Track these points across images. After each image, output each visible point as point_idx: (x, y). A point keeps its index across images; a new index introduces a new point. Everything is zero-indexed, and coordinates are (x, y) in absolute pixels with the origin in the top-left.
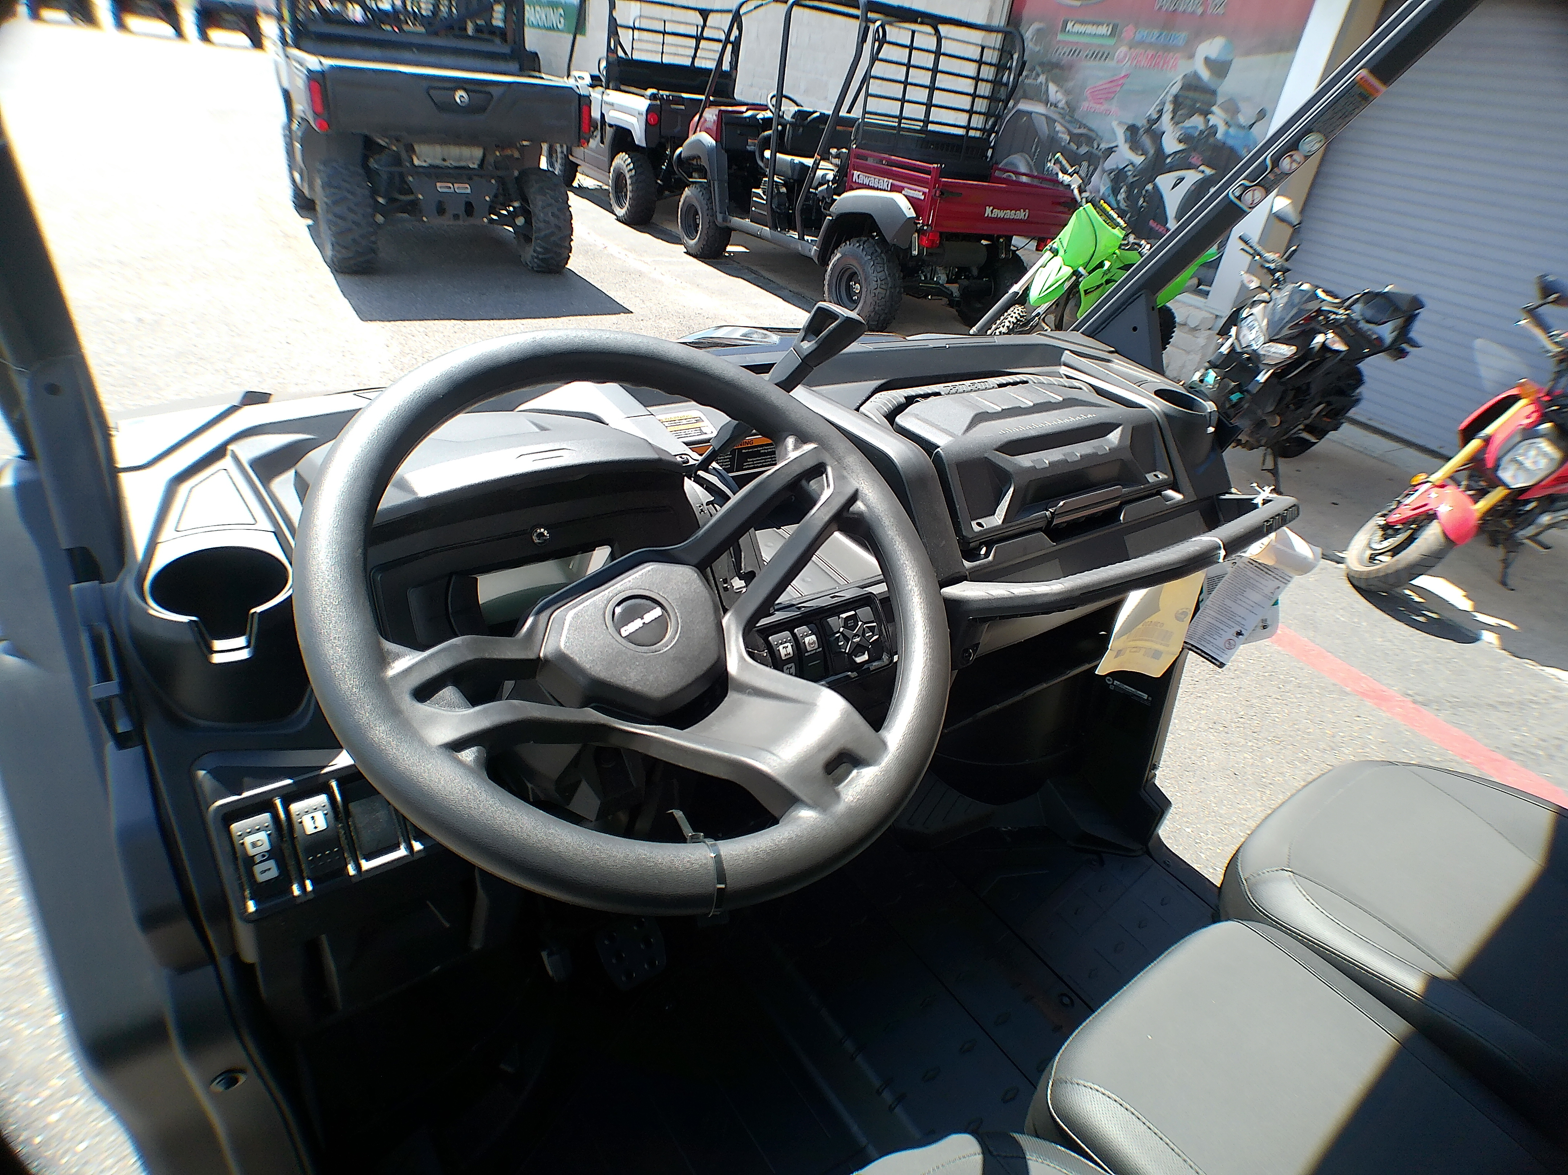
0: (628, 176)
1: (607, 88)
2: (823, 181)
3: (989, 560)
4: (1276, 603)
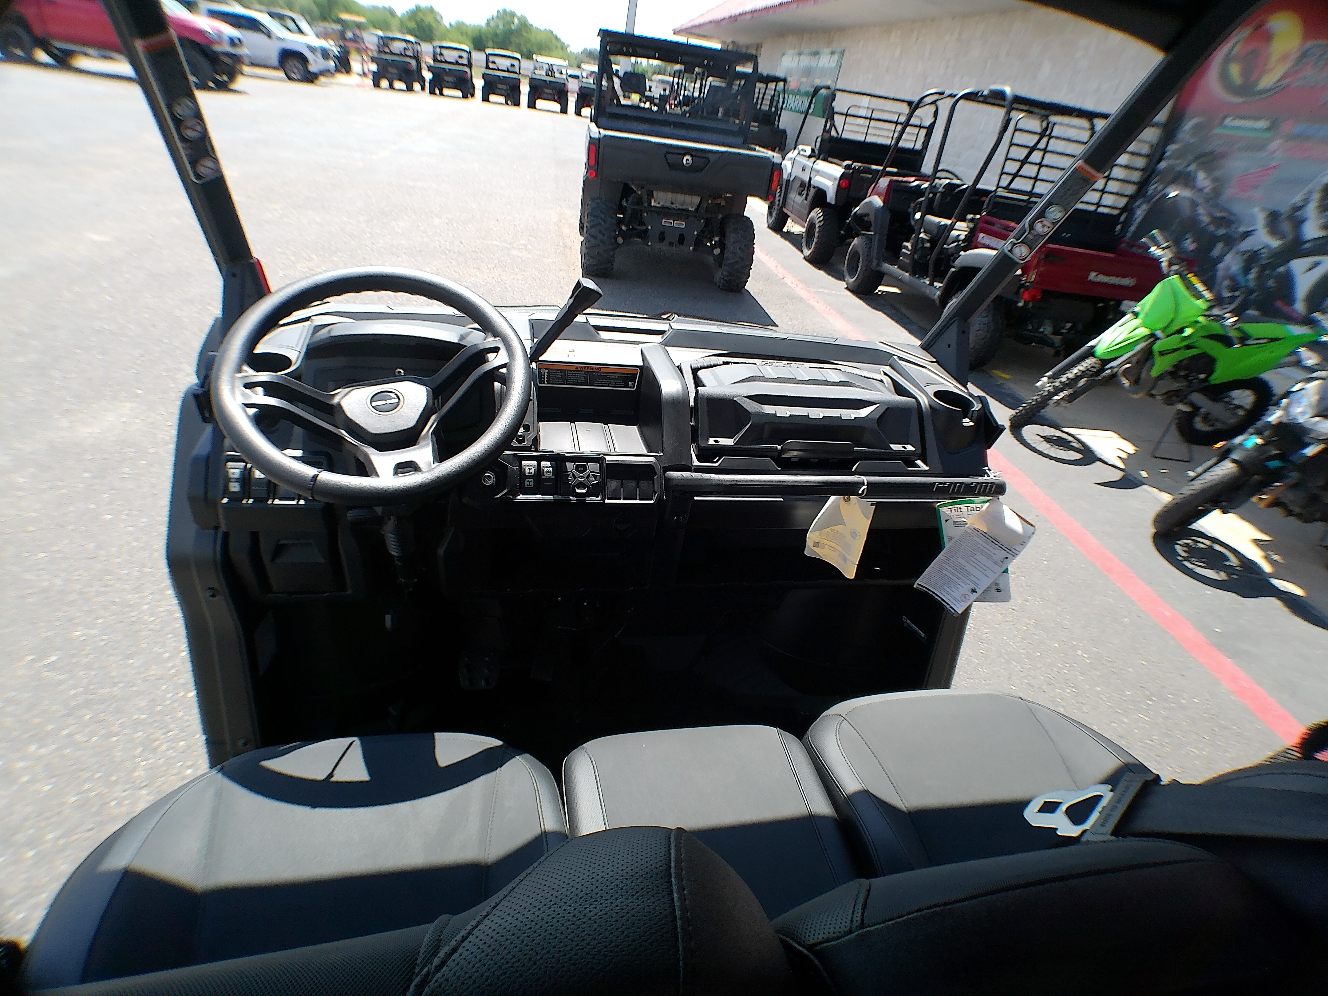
0: (817, 226)
1: (818, 159)
2: (957, 239)
3: (717, 464)
4: (1006, 571)
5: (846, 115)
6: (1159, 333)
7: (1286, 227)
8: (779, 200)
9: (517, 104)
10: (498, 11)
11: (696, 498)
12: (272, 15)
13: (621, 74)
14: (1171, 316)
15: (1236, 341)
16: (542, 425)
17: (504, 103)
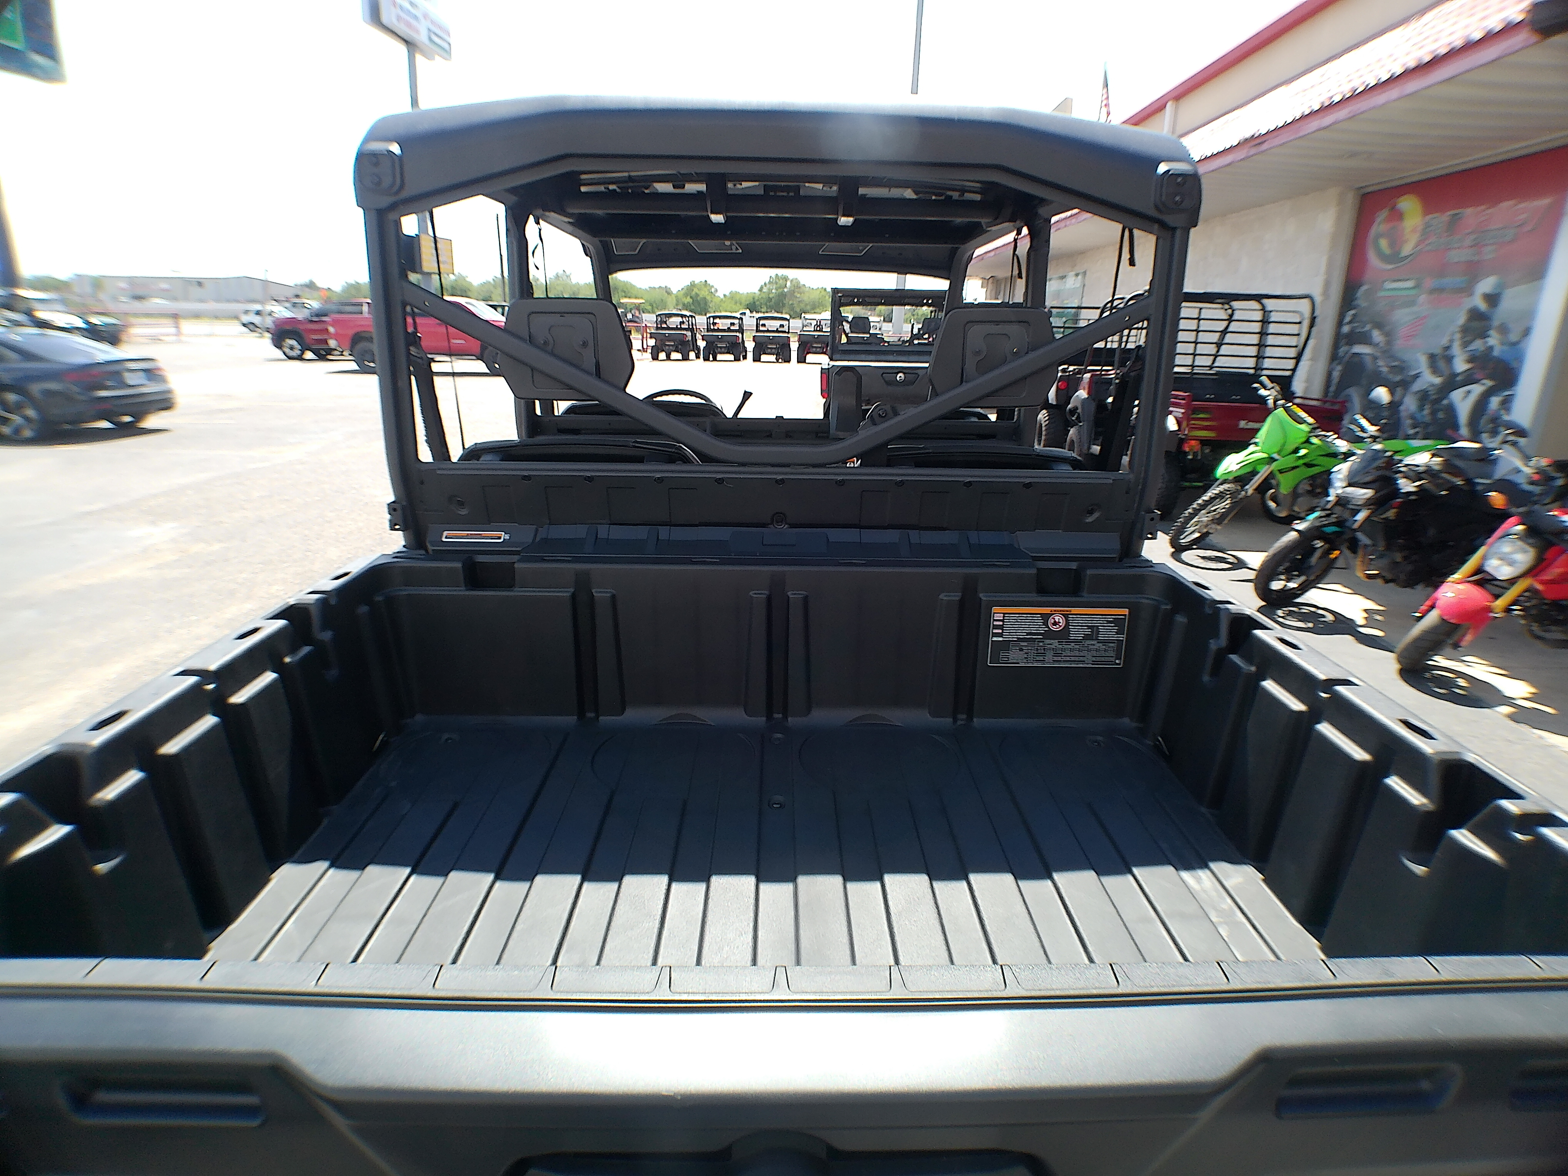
6: (1275, 456)
7: (1442, 364)
9: (788, 361)
10: (771, 279)
13: (850, 319)
14: (1282, 441)
17: (775, 361)
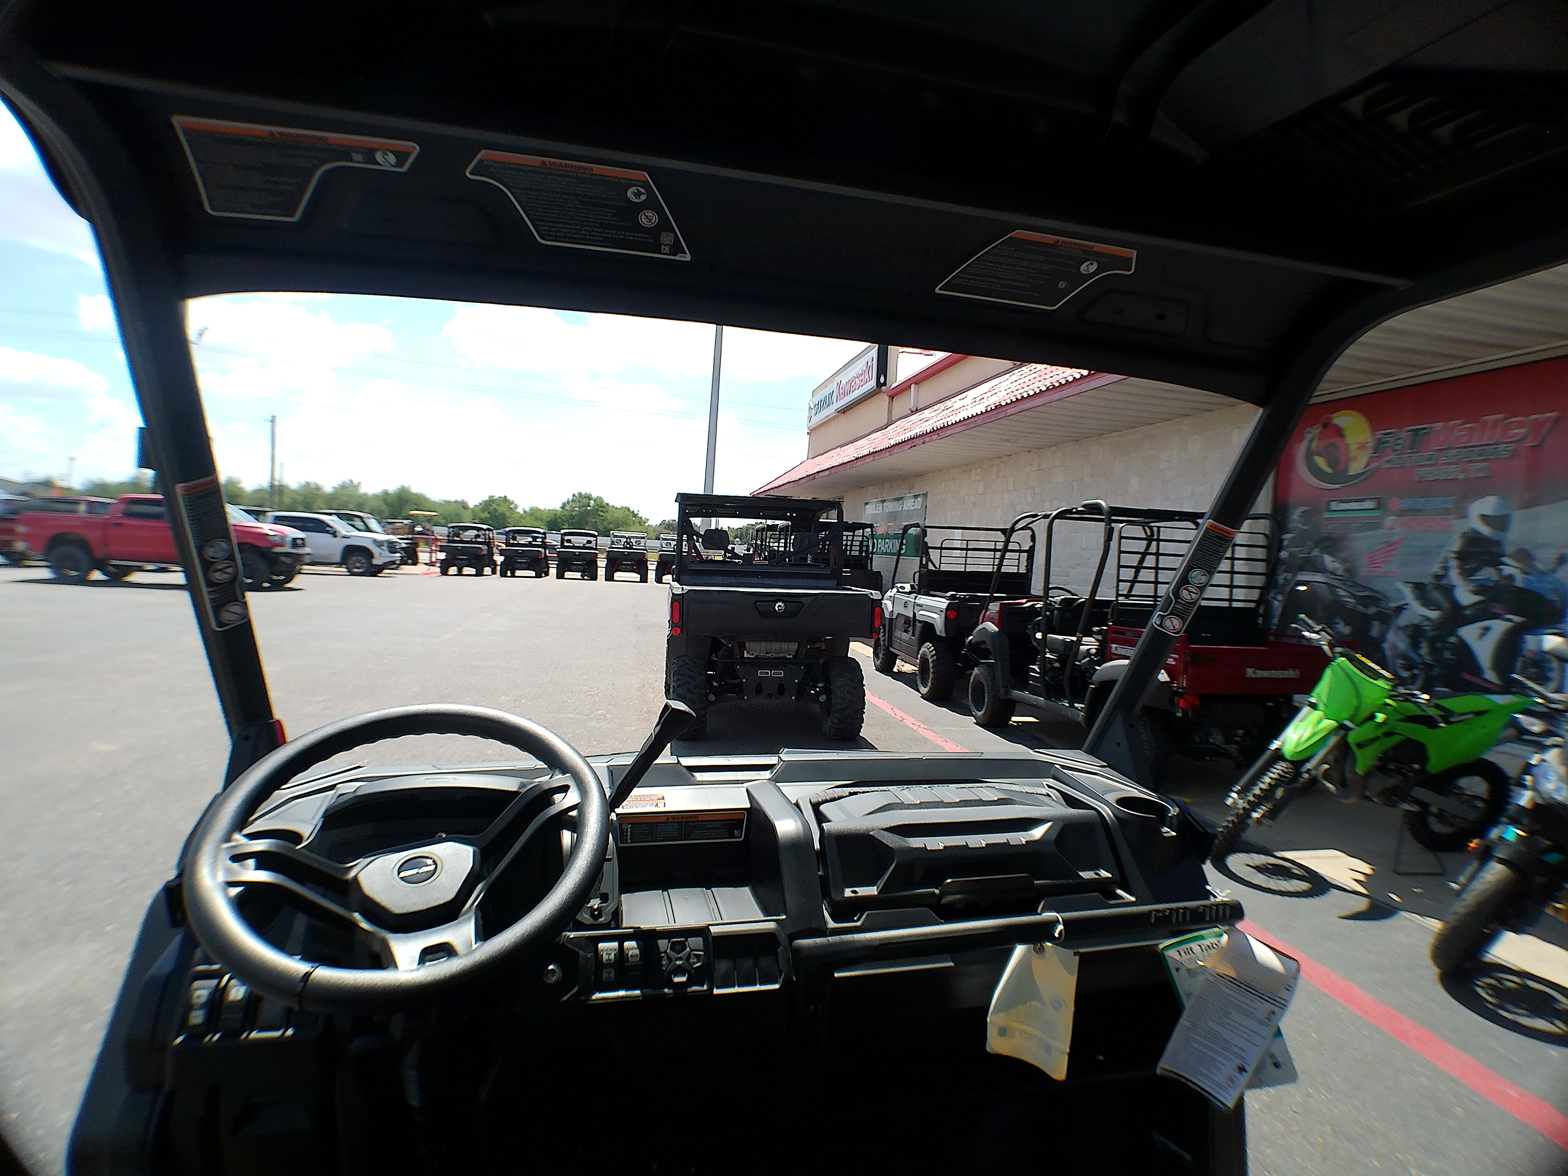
0: (930, 661)
1: (919, 594)
2: (1088, 653)
3: (859, 924)
4: (1278, 1033)
5: (941, 548)
6: (1348, 723)
7: (1437, 596)
8: (884, 640)
9: (594, 577)
10: (574, 495)
11: (836, 975)
12: (340, 516)
14: (1354, 704)
15: (1438, 719)
16: (625, 898)
17: (580, 578)
